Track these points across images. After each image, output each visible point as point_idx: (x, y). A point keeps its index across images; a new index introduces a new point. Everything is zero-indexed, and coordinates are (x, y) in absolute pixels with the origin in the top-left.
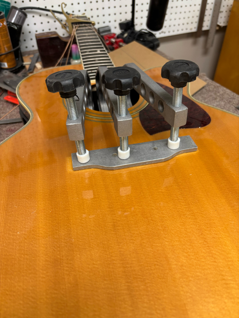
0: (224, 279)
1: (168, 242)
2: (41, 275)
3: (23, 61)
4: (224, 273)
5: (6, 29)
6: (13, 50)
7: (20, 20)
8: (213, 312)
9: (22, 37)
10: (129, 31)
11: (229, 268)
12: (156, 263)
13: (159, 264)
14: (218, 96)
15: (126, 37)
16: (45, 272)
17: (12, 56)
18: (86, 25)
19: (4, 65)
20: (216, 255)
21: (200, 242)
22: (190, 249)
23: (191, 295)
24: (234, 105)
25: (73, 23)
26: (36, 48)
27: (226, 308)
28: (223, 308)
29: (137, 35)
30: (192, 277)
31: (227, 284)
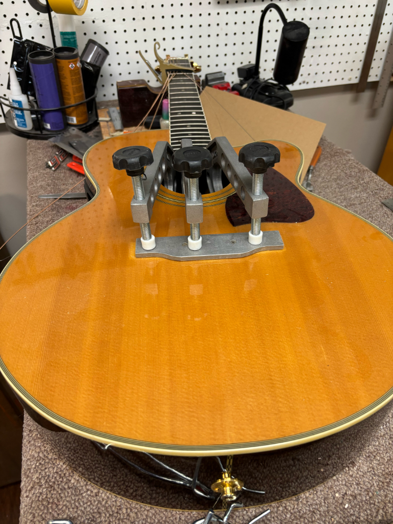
0: (271, 379)
1: (222, 338)
2: (86, 353)
3: (97, 116)
4: (272, 374)
5: (79, 72)
6: (86, 100)
7: (98, 59)
8: (250, 405)
9: (100, 81)
10: (251, 80)
11: (280, 370)
12: (204, 356)
13: (206, 357)
14: (361, 184)
15: (245, 88)
16: (90, 351)
17: (84, 109)
18: (185, 74)
19: (73, 120)
20: (270, 356)
21: (257, 342)
22: (243, 348)
23: (231, 388)
24: (380, 198)
25: (167, 70)
26: (116, 97)
27: (264, 404)
28: (262, 404)
29: (260, 87)
30: (238, 373)
31: (273, 384)
